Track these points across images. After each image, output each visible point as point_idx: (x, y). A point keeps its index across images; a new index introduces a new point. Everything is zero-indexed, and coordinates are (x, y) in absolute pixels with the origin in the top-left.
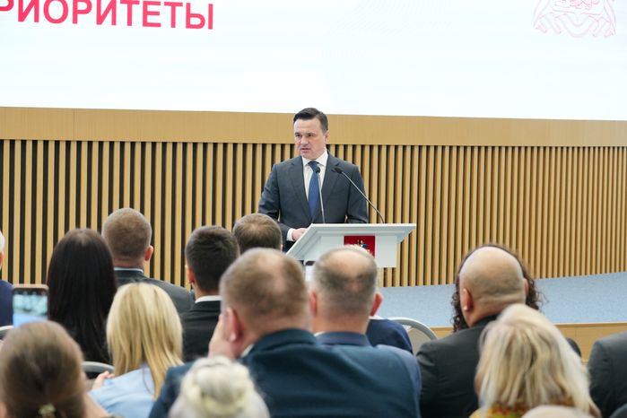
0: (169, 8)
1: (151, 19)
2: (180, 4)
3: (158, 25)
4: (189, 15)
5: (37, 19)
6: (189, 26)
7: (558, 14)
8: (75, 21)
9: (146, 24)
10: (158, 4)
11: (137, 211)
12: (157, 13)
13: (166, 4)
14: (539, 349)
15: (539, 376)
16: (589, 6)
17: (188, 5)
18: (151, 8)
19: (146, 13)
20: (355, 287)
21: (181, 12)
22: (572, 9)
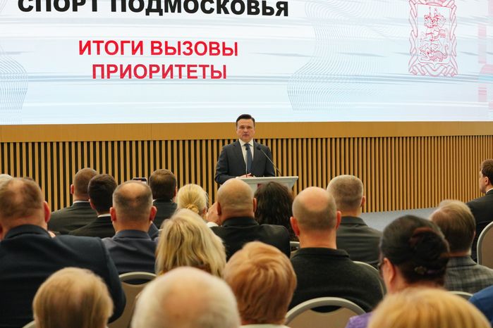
0: (202, 68)
1: (192, 74)
2: (208, 66)
3: (196, 77)
4: (213, 71)
5: (130, 77)
6: (213, 77)
7: (423, 64)
8: (151, 77)
9: (189, 77)
10: (196, 66)
11: (92, 168)
12: (195, 71)
13: (200, 66)
14: (185, 235)
15: (185, 252)
16: (441, 60)
17: (212, 66)
18: (191, 69)
19: (189, 71)
20: (135, 204)
21: (208, 70)
22: (432, 62)
